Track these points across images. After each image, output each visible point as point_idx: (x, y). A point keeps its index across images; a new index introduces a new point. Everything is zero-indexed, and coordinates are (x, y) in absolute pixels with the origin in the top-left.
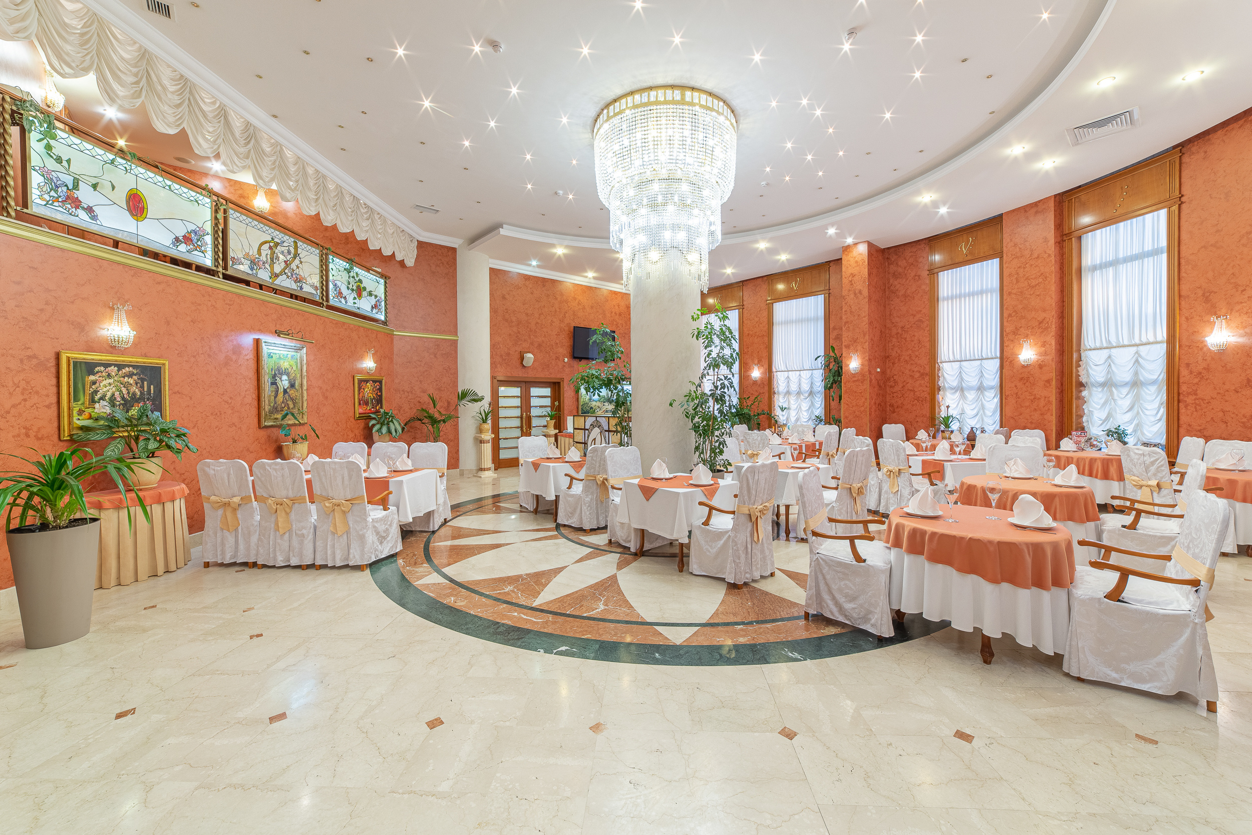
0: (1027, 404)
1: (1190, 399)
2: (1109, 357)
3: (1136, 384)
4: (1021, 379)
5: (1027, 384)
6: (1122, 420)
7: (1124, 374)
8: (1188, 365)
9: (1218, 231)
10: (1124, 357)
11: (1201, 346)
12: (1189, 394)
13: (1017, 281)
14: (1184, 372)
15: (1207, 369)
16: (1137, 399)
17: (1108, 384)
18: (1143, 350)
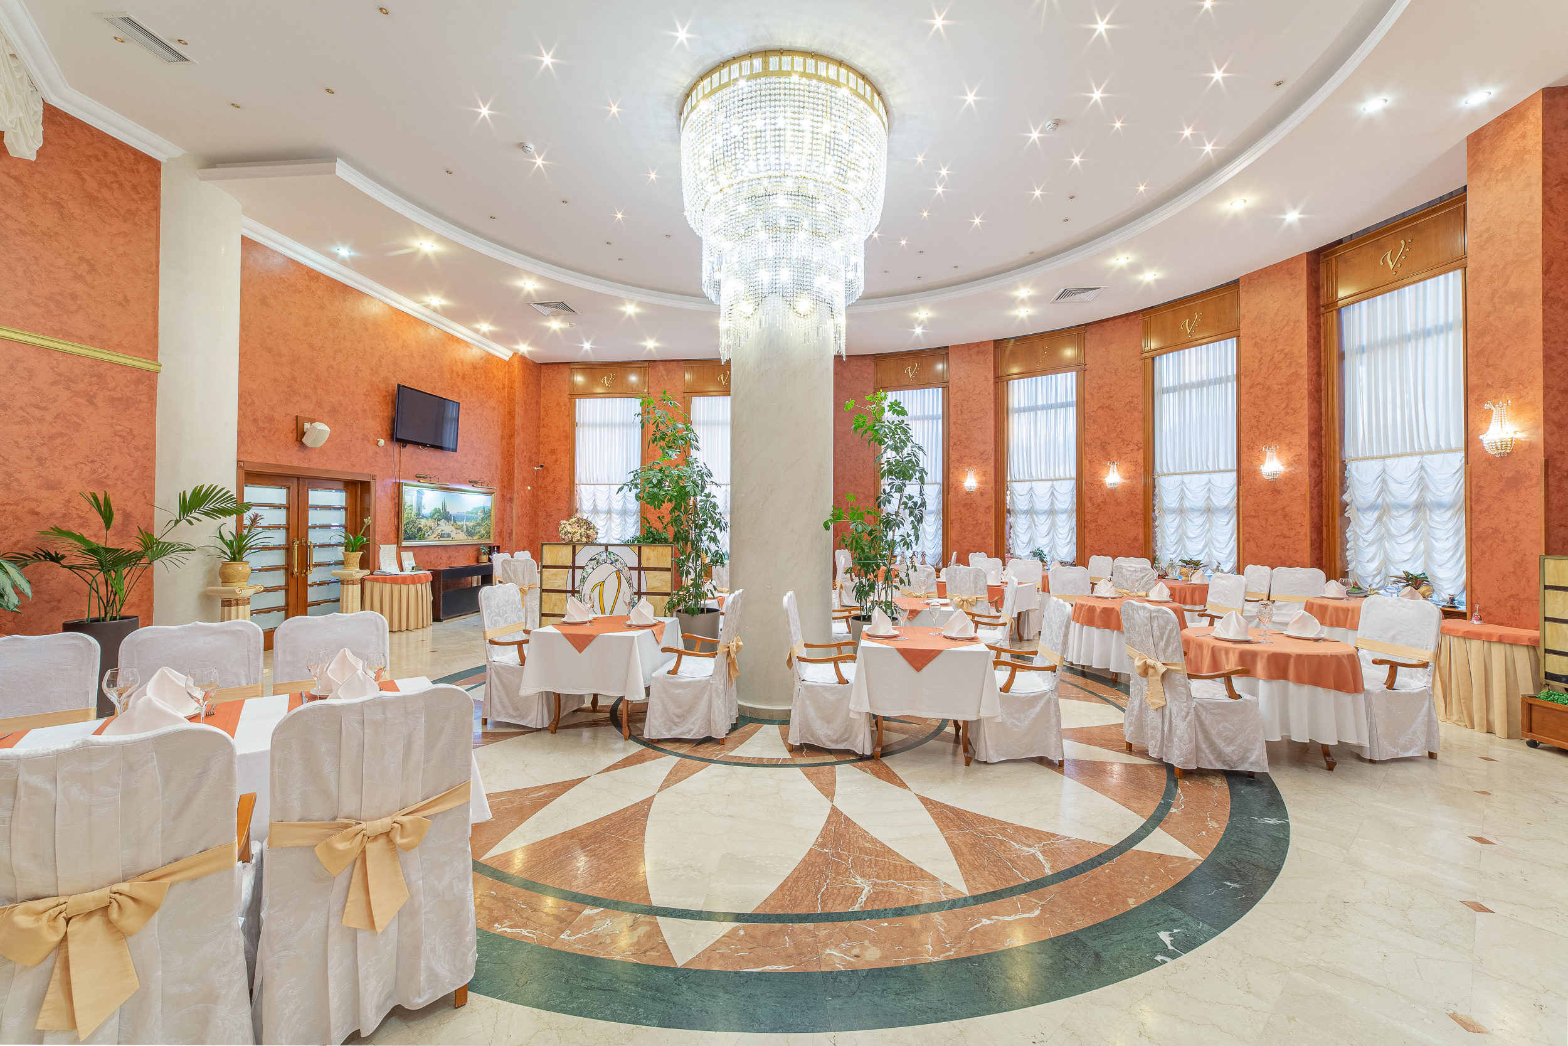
0: (970, 528)
1: (1092, 526)
2: (1031, 489)
3: (1052, 512)
4: (965, 505)
5: (970, 510)
6: (1042, 543)
7: (1042, 504)
8: (1091, 498)
9: (1110, 397)
10: (1042, 489)
11: (1101, 485)
12: (1092, 521)
13: (962, 413)
14: (1088, 504)
15: (1104, 502)
16: (1053, 525)
17: (1031, 512)
18: (1057, 484)
